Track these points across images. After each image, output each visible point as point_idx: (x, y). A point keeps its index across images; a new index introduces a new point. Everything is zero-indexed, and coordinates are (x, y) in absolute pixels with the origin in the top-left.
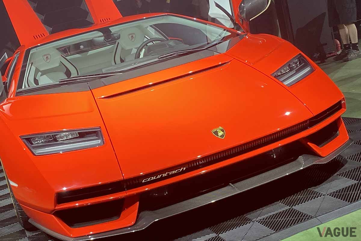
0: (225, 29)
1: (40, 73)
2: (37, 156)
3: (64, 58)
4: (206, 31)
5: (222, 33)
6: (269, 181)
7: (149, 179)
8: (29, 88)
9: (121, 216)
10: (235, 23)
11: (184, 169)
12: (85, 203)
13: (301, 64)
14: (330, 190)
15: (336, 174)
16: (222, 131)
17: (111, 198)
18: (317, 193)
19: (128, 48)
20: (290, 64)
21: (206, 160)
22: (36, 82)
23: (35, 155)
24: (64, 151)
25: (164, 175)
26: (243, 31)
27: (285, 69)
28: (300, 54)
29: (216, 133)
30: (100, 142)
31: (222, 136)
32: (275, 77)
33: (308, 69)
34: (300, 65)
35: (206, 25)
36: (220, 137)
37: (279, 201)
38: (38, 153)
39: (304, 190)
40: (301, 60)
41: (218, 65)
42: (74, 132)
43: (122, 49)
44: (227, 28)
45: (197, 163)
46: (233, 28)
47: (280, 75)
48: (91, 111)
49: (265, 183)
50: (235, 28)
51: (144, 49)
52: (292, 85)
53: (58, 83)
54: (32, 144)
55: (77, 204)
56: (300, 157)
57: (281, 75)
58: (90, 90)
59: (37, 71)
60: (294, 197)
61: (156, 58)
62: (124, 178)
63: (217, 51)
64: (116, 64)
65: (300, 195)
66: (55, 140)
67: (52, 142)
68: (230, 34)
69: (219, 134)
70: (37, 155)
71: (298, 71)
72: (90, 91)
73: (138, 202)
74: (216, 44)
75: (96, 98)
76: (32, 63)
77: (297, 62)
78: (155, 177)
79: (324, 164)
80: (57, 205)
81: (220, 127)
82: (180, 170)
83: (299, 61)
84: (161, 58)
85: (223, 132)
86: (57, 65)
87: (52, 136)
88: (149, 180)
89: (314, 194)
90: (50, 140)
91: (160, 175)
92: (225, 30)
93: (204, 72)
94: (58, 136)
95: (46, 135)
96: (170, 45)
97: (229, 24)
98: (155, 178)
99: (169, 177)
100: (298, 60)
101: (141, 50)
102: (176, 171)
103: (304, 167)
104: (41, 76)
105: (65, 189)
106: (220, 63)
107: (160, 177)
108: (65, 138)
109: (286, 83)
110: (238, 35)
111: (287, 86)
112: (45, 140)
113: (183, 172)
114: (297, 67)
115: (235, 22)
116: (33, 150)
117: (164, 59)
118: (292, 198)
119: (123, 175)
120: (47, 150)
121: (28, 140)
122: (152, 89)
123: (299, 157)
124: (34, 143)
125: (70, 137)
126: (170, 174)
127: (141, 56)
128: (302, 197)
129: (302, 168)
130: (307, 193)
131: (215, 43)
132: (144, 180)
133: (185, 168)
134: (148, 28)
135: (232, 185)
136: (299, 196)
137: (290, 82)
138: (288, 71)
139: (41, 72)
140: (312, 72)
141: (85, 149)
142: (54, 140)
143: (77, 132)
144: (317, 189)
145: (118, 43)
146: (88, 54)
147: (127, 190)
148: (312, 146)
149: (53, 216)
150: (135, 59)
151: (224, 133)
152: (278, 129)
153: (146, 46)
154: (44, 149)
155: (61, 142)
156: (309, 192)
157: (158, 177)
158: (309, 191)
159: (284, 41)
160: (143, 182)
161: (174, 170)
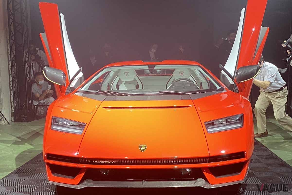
3: (137, 76)
9: (76, 177)
11: (115, 163)
16: (145, 147)
21: (130, 161)
22: (118, 86)
23: (51, 129)
25: (102, 162)
29: (141, 147)
30: (81, 132)
31: (143, 150)
36: (141, 150)
38: (53, 128)
45: (124, 161)
53: (97, 92)
54: (56, 122)
59: (120, 80)
62: (77, 156)
73: (84, 173)
75: (100, 106)
76: (118, 75)
81: (145, 144)
82: (112, 162)
86: (132, 80)
88: (93, 162)
91: (100, 161)
99: (105, 164)
102: (110, 162)
113: (114, 164)
116: (52, 126)
117: (162, 93)
126: (106, 162)
133: (115, 162)
134: (196, 70)
145: (173, 76)
147: (81, 163)
157: (98, 162)
160: (90, 162)
161: (108, 161)
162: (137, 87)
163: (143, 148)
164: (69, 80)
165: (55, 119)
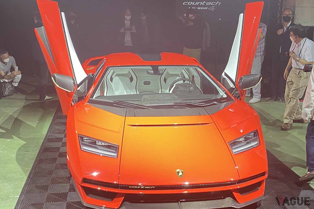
7: (133, 187)
9: (113, 200)
16: (182, 172)
23: (81, 150)
25: (142, 187)
29: (178, 173)
30: (116, 155)
31: (181, 176)
36: (179, 176)
38: (83, 149)
43: (168, 72)
52: (237, 153)
58: (125, 116)
62: (119, 183)
69: (179, 174)
73: (124, 197)
74: (212, 105)
75: (125, 124)
80: (83, 183)
81: (182, 170)
82: (151, 187)
84: (175, 104)
90: (93, 141)
91: (140, 187)
98: (136, 187)
99: (144, 189)
103: (224, 207)
108: (100, 144)
109: (235, 151)
116: (82, 146)
123: (226, 198)
124: (83, 141)
125: (103, 144)
126: (145, 188)
132: (130, 187)
133: (154, 187)
135: (180, 203)
151: (182, 174)
157: (138, 187)
161: (148, 186)
163: (180, 174)
164: (76, 84)
165: (82, 138)
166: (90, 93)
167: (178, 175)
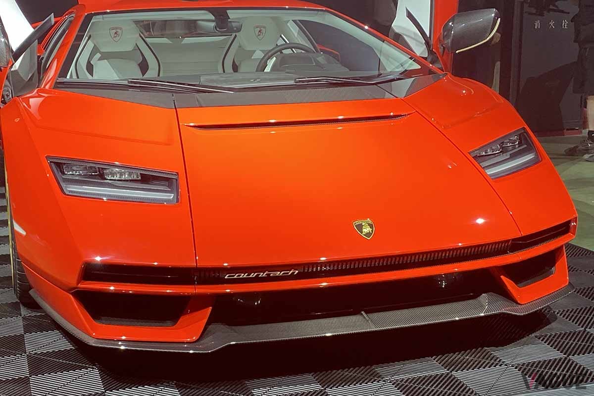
0: (413, 57)
1: (98, 55)
2: (68, 195)
3: (142, 38)
4: (381, 52)
5: (406, 62)
6: (426, 323)
7: (237, 275)
8: (78, 79)
9: (178, 322)
10: (430, 51)
11: (295, 273)
12: (124, 289)
13: (522, 146)
14: (519, 359)
15: (533, 335)
16: (370, 226)
17: (168, 291)
18: (497, 358)
19: (249, 48)
20: (503, 142)
21: (334, 267)
23: (65, 194)
24: (110, 198)
25: (261, 275)
26: (440, 66)
27: (493, 148)
28: (524, 128)
29: (360, 227)
30: (172, 197)
31: (368, 234)
32: (475, 157)
33: (530, 156)
34: (518, 147)
35: (383, 42)
36: (364, 235)
37: (433, 358)
38: (70, 191)
39: (478, 349)
40: (523, 138)
41: (389, 116)
42: (134, 171)
43: (240, 47)
44: (417, 56)
45: (319, 268)
46: (425, 59)
47: (483, 156)
48: (168, 143)
49: (419, 324)
50: (429, 60)
51: (275, 58)
52: (499, 178)
53: (126, 83)
54: (63, 173)
55: (112, 288)
56: (483, 294)
57: (485, 155)
58: (174, 107)
59: (95, 50)
60: (459, 356)
61: (291, 79)
62: (197, 264)
63: (392, 91)
64: (224, 71)
65: (469, 355)
66: (102, 176)
67: (95, 179)
68: (420, 67)
69: (364, 230)
70: (67, 193)
71: (513, 156)
72: (175, 110)
73: (211, 308)
74: (393, 80)
75: (180, 124)
76: (90, 36)
77: (515, 141)
78: (246, 274)
79: (519, 316)
80: (83, 281)
81: (368, 219)
82: (288, 273)
83: (520, 139)
84: (300, 81)
85: (371, 228)
86: (129, 48)
87: (97, 169)
88: (235, 277)
89: (491, 359)
90: (93, 174)
91: (256, 274)
92: (411, 58)
93: (363, 123)
94: (108, 171)
95: (89, 165)
96: (318, 61)
97: (420, 50)
98: (247, 276)
99: (268, 279)
100: (518, 138)
101: (270, 57)
102: (282, 272)
103: (485, 314)
104: (99, 60)
105: (98, 259)
106: (392, 114)
107: (254, 276)
108: (118, 176)
109: (490, 172)
110: (431, 72)
111: (490, 176)
112: (85, 172)
113: (293, 277)
114: (514, 148)
115: (431, 49)
116: (63, 185)
117: (304, 84)
118: (455, 358)
119: (197, 258)
120: (86, 189)
121: (59, 165)
122: (273, 131)
123: (481, 294)
124: (66, 173)
125: (126, 177)
126: (271, 275)
127: (268, 69)
128: (471, 358)
129: (482, 315)
130: (481, 355)
131: (391, 77)
132: (228, 275)
133: (297, 272)
134: (289, 23)
135: (365, 315)
136: (467, 357)
137: (497, 171)
138: (497, 152)
139: (100, 53)
140: (536, 163)
141: (147, 202)
142: (100, 176)
143: (139, 172)
144: (498, 353)
145: (236, 36)
146: (183, 43)
147: (198, 284)
148: (507, 283)
149: (71, 296)
150: (257, 71)
151: (372, 231)
152: (460, 244)
153: (279, 53)
154: (80, 187)
155: (110, 182)
156: (484, 354)
157: (251, 276)
158: (485, 351)
159: (502, 100)
160: (226, 277)
161: (279, 271)
162: (144, 67)
163: (367, 229)
166: (50, 78)
167: (362, 233)
